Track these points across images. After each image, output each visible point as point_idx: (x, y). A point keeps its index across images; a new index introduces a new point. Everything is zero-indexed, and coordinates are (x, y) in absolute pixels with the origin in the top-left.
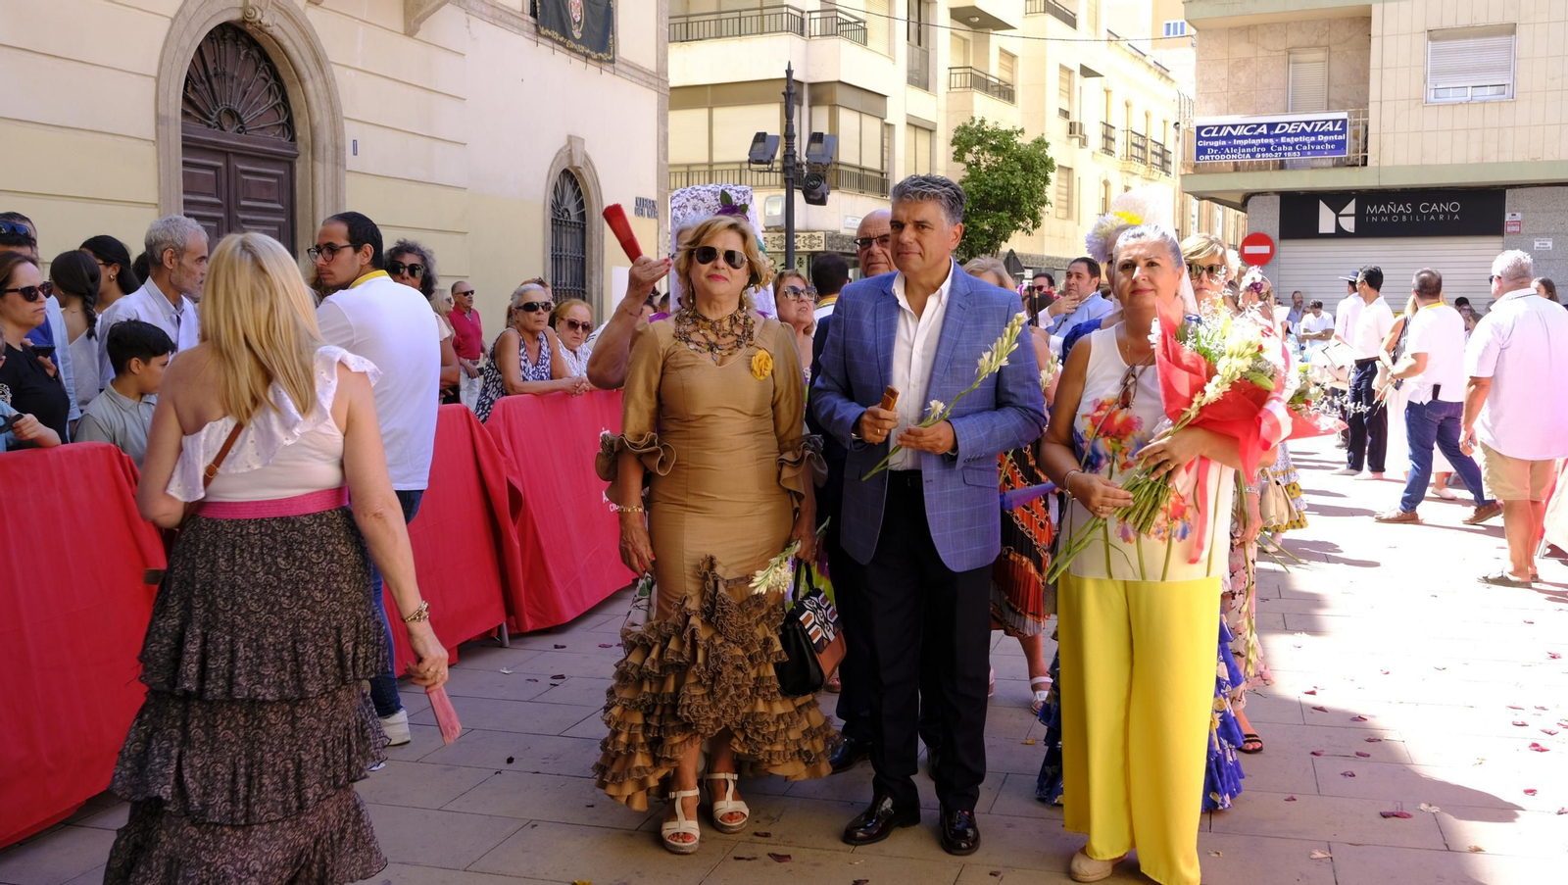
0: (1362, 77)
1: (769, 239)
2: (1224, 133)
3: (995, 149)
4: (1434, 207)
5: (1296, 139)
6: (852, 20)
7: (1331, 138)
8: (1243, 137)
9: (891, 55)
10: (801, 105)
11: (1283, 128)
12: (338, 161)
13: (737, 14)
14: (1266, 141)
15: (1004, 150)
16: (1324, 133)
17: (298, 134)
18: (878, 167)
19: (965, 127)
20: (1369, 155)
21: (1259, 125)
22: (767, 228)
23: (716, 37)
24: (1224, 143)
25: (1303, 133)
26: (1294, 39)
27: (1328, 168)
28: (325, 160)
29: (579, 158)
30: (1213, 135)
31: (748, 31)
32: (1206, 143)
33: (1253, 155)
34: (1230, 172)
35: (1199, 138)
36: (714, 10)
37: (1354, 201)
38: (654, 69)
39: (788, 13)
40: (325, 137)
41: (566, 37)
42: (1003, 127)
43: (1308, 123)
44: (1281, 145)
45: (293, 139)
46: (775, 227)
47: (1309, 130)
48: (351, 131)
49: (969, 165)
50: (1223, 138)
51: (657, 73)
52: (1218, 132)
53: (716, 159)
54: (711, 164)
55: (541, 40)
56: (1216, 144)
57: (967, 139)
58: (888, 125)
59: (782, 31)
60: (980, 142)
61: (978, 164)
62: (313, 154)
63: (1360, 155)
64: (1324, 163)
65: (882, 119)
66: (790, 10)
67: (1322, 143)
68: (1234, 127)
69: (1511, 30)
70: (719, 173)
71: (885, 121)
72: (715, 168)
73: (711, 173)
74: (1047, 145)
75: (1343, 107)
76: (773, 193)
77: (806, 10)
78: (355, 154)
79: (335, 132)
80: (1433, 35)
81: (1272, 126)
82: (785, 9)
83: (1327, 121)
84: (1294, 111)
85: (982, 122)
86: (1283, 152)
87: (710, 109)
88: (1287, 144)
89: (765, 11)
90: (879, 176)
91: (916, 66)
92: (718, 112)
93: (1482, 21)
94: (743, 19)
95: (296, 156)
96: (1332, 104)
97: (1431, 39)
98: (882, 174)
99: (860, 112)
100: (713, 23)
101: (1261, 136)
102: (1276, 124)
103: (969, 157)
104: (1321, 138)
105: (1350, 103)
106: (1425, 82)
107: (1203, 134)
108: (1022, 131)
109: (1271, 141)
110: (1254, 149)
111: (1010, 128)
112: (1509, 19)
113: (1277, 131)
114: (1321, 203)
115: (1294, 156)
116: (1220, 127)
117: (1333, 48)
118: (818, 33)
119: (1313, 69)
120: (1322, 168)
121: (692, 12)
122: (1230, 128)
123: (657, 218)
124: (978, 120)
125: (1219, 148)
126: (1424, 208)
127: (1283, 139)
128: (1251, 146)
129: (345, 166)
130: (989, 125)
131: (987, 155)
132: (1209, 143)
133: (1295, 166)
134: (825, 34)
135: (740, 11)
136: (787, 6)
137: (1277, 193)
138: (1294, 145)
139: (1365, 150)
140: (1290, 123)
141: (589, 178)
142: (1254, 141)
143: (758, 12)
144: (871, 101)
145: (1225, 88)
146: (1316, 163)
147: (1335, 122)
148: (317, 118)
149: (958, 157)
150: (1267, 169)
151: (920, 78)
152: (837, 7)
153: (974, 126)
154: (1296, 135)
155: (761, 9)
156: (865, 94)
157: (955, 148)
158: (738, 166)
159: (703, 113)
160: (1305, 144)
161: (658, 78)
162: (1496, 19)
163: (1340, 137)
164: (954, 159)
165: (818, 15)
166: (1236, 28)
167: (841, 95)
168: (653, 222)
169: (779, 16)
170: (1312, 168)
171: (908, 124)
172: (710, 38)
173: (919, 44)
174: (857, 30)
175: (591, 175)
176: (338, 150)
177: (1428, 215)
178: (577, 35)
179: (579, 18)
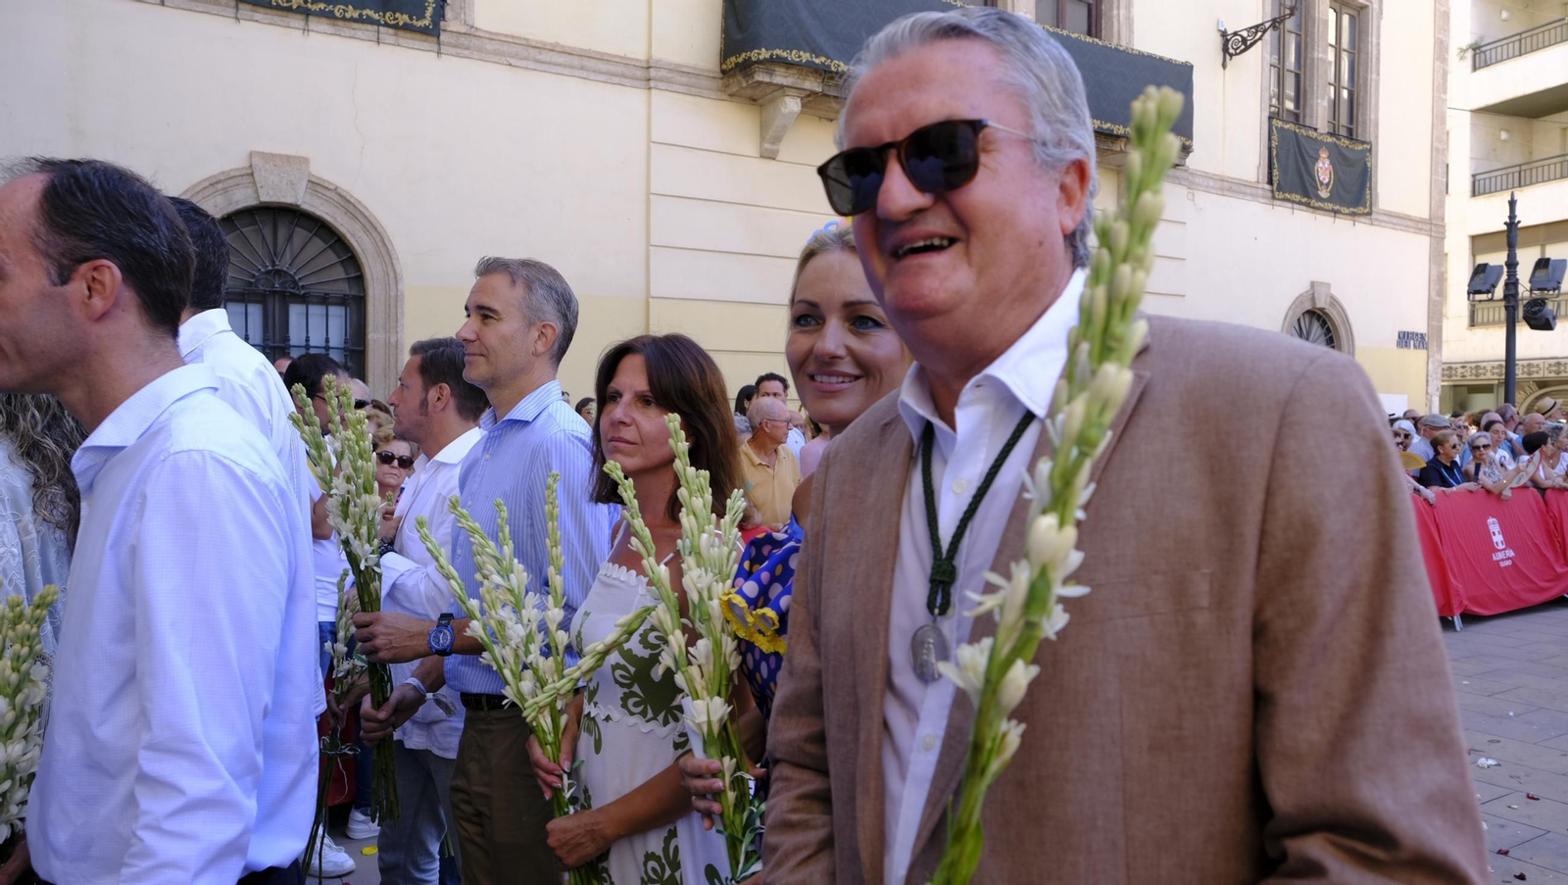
29: (1323, 301)
36: (1558, 153)
38: (1425, 215)
41: (1309, 197)
51: (1430, 219)
55: (1276, 202)
100: (1558, 165)
121: (1535, 159)
123: (1427, 349)
141: (1337, 316)
161: (1431, 224)
168: (1422, 353)
172: (1537, 182)
175: (1339, 313)
178: (1324, 194)
179: (1327, 180)
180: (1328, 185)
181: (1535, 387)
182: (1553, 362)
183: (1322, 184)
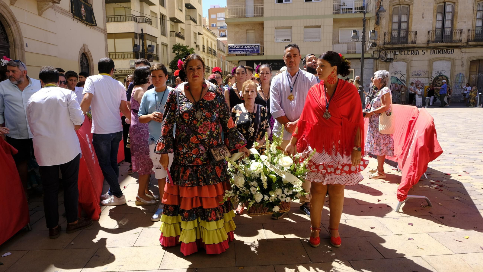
0: (262, 36)
1: (131, 71)
2: (234, 47)
3: (182, 50)
4: (277, 64)
5: (249, 49)
6: (148, 19)
7: (256, 49)
8: (238, 49)
9: (157, 27)
10: (137, 39)
11: (246, 47)
12: (22, 49)
13: (120, 16)
14: (243, 49)
15: (185, 50)
16: (255, 48)
17: (10, 41)
18: (156, 54)
19: (175, 45)
20: (264, 53)
21: (242, 46)
22: (131, 68)
23: (115, 22)
24: (234, 50)
25: (251, 48)
26: (248, 28)
27: (256, 55)
28: (18, 48)
29: (86, 50)
30: (232, 48)
31: (123, 21)
32: (231, 50)
33: (241, 52)
34: (235, 56)
35: (229, 48)
36: (113, 15)
37: (261, 63)
39: (133, 17)
40: (18, 42)
41: (81, 19)
42: (184, 45)
43: (252, 46)
44: (246, 50)
45: (8, 42)
46: (133, 68)
47: (252, 47)
48: (25, 41)
49: (177, 54)
50: (234, 49)
52: (233, 47)
53: (116, 52)
54: (115, 53)
55: (74, 19)
56: (233, 50)
57: (176, 48)
58: (157, 44)
59: (132, 21)
60: (179, 49)
61: (178, 53)
62: (14, 46)
63: (262, 53)
64: (255, 54)
65: (156, 43)
66: (133, 16)
67: (254, 50)
68: (236, 46)
69: (291, 28)
70: (118, 55)
71: (157, 43)
72: (116, 53)
73: (115, 55)
74: (194, 49)
75: (258, 43)
76: (132, 60)
77: (137, 16)
78: (27, 47)
79: (21, 41)
80: (276, 28)
81: (244, 46)
82: (132, 16)
83: (255, 45)
84: (248, 43)
85: (179, 44)
86: (247, 52)
87: (114, 39)
88: (248, 50)
89: (126, 16)
90: (156, 56)
91: (163, 31)
92: (116, 40)
93: (285, 26)
94: (121, 18)
95: (10, 47)
96: (256, 42)
97: (276, 29)
98: (157, 55)
99: (151, 41)
100: (112, 18)
101: (242, 48)
102: (245, 46)
103: (177, 52)
104: (254, 49)
105: (259, 42)
106: (275, 38)
107: (230, 48)
108: (188, 46)
109: (244, 49)
110: (241, 51)
111: (186, 46)
112: (290, 25)
113: (245, 47)
114: (255, 63)
115: (249, 53)
116: (234, 46)
117: (256, 30)
118: (140, 22)
119: (252, 34)
120: (255, 55)
122: (235, 47)
124: (178, 43)
125: (233, 51)
126: (275, 64)
127: (247, 49)
128: (240, 50)
129: (24, 50)
130: (181, 45)
131: (181, 52)
132: (231, 49)
133: (249, 55)
134: (142, 22)
135: (121, 16)
136: (133, 15)
137: (245, 61)
138: (249, 50)
139: (263, 52)
140: (248, 46)
141: (89, 55)
142: (241, 49)
143: (124, 16)
144: (154, 39)
145: (234, 38)
146: (253, 54)
147: (257, 46)
148: (15, 37)
149: (174, 52)
150: (244, 55)
151: (163, 33)
152: (145, 15)
153: (177, 45)
154: (249, 48)
155: (125, 15)
156: (152, 37)
157: (173, 50)
158: (122, 53)
159: (113, 40)
160: (251, 50)
161: (104, 31)
162: (288, 25)
163: (258, 49)
164: (173, 52)
165: (140, 17)
166: (236, 25)
167: (146, 37)
169: (131, 17)
170: (253, 55)
171: (162, 44)
172: (112, 22)
173: (163, 26)
174: (149, 22)
176: (22, 46)
177: (275, 66)
178: (84, 18)
179: (84, 14)
180: (84, 15)
181: (115, 77)
182: (120, 70)
183: (83, 15)
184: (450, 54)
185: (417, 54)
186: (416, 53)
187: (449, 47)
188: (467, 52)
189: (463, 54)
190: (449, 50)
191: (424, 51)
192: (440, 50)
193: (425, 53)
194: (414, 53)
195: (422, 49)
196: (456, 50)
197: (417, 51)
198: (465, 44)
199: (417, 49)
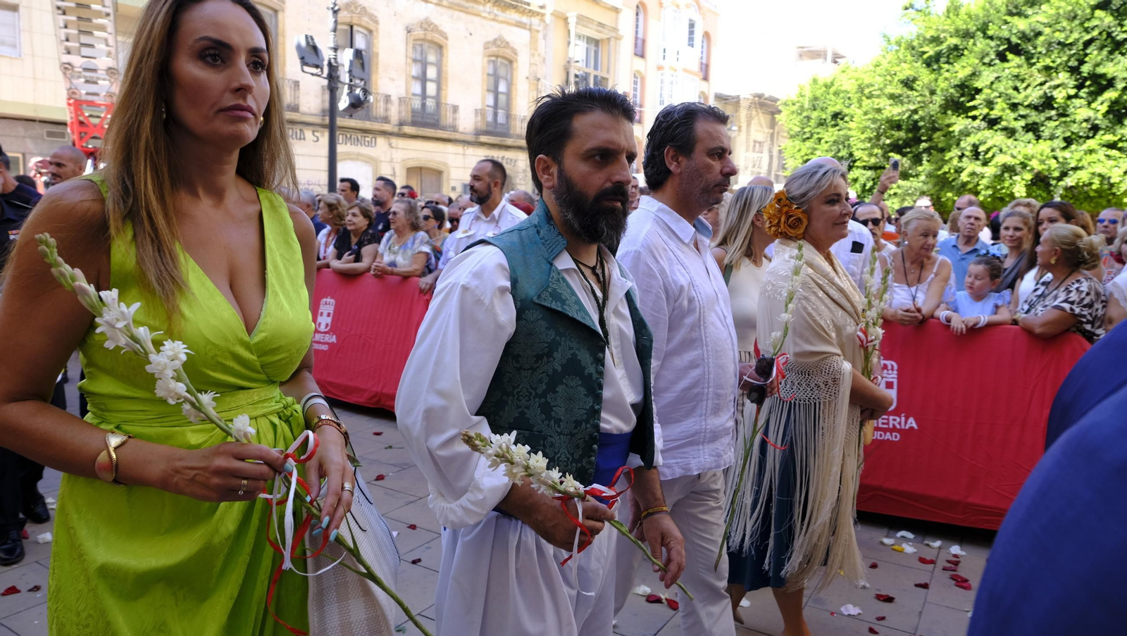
184: (369, 148)
185: (300, 139)
186: (298, 137)
187: (365, 131)
188: (400, 146)
189: (394, 150)
190: (367, 139)
191: (316, 134)
192: (349, 136)
193: (318, 138)
194: (294, 136)
195: (312, 128)
196: (381, 141)
197: (301, 130)
198: (396, 130)
199: (300, 127)
